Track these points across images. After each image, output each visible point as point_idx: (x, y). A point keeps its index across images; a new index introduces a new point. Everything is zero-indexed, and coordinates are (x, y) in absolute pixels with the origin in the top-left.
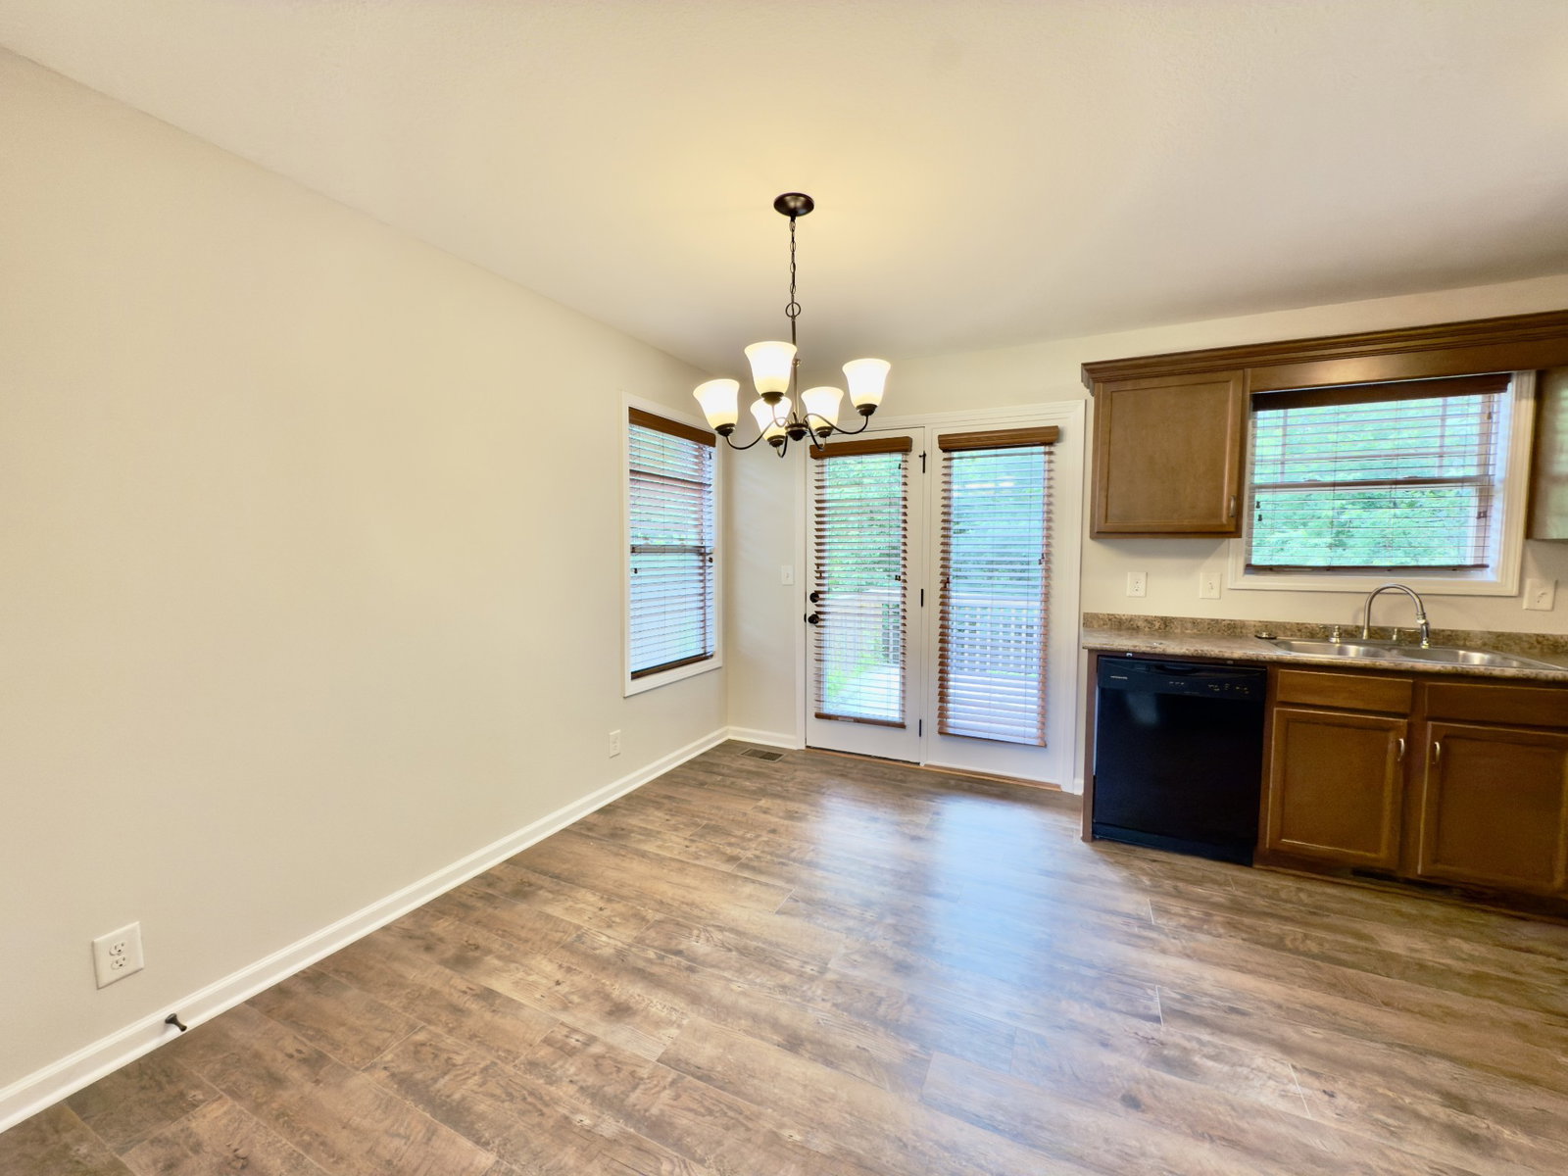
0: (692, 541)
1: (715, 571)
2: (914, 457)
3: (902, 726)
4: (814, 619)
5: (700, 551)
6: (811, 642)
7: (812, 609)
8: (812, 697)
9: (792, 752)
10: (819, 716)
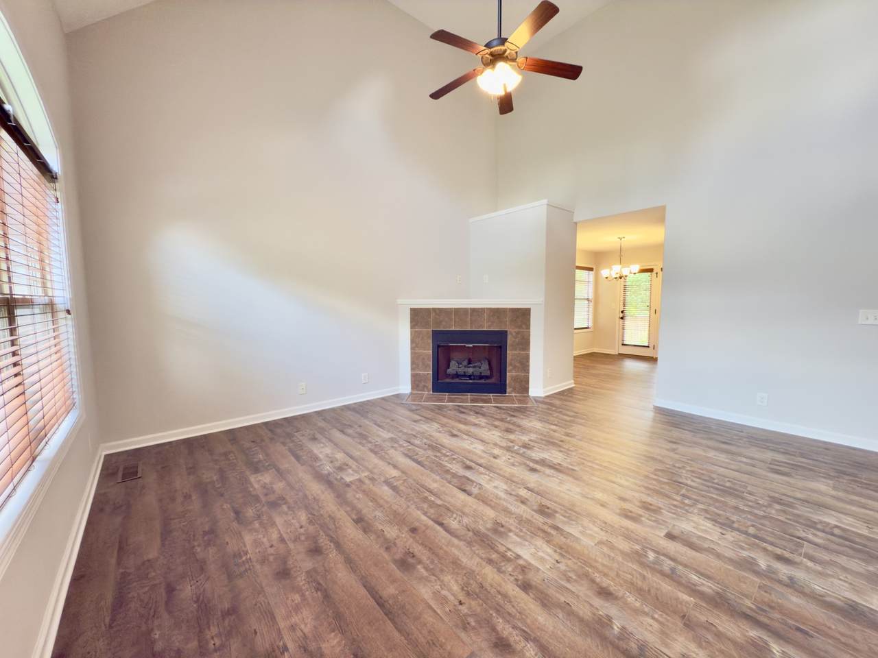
0: (586, 297)
1: (592, 305)
2: (654, 274)
3: (648, 347)
4: (622, 318)
5: (588, 300)
6: (621, 324)
7: (621, 315)
8: (621, 339)
9: (614, 355)
10: (623, 345)
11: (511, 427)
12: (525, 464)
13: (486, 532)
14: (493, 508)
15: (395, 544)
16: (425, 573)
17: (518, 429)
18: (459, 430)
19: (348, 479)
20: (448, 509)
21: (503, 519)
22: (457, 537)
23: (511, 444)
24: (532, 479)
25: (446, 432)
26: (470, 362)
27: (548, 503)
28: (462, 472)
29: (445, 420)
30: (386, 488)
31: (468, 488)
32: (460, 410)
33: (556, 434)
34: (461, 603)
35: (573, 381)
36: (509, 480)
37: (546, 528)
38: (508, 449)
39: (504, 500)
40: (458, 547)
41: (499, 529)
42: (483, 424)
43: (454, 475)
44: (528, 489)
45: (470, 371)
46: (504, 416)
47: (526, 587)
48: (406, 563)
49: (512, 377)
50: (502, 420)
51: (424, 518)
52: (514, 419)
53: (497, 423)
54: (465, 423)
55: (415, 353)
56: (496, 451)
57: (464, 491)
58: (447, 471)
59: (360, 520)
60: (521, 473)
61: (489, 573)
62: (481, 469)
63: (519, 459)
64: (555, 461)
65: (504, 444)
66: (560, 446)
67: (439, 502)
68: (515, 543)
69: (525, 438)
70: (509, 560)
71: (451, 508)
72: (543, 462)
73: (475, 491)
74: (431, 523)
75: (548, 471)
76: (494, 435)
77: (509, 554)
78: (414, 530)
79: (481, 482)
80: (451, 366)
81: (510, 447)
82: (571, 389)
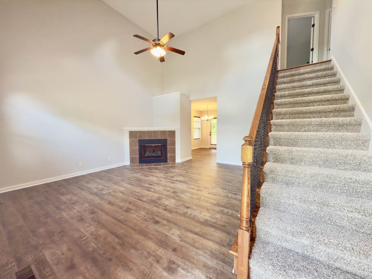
1: (200, 130)
4: (210, 135)
5: (199, 128)
6: (210, 137)
8: (210, 142)
9: (208, 148)
10: (211, 144)
11: (168, 172)
12: (171, 182)
13: (155, 200)
14: (158, 194)
15: (123, 207)
16: (134, 212)
17: (170, 172)
18: (149, 175)
19: (104, 193)
20: (143, 196)
21: (161, 196)
22: (145, 202)
23: (167, 177)
24: (172, 185)
25: (143, 175)
26: (154, 151)
27: (176, 190)
28: (148, 186)
29: (143, 172)
30: (120, 193)
31: (150, 190)
32: (150, 169)
33: (183, 173)
34: (145, 216)
35: (191, 157)
36: (165, 186)
37: (174, 196)
38: (165, 178)
39: (162, 191)
40: (145, 204)
41: (159, 199)
42: (157, 172)
43: (145, 187)
44: (170, 188)
45: (154, 154)
46: (166, 169)
47: (165, 210)
48: (128, 210)
49: (169, 156)
50: (165, 170)
51: (134, 199)
52: (169, 170)
53: (163, 171)
54: (151, 172)
55: (131, 149)
56: (161, 179)
57: (149, 191)
58: (143, 186)
59: (110, 203)
60: (168, 184)
61: (155, 209)
62: (155, 184)
63: (169, 180)
64: (181, 180)
65: (164, 177)
66: (183, 176)
67: (139, 195)
68: (164, 201)
69: (172, 175)
70: (161, 205)
71: (143, 195)
72: (177, 181)
73: (152, 190)
74: (136, 200)
75: (178, 183)
76: (162, 175)
77: (161, 204)
78: (130, 203)
79: (155, 188)
80: (146, 153)
81: (166, 178)
82: (191, 159)
